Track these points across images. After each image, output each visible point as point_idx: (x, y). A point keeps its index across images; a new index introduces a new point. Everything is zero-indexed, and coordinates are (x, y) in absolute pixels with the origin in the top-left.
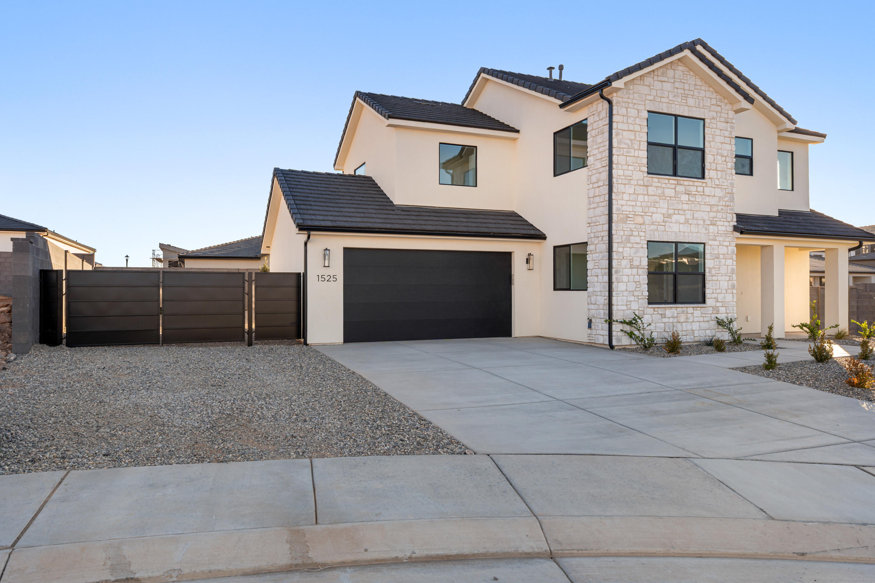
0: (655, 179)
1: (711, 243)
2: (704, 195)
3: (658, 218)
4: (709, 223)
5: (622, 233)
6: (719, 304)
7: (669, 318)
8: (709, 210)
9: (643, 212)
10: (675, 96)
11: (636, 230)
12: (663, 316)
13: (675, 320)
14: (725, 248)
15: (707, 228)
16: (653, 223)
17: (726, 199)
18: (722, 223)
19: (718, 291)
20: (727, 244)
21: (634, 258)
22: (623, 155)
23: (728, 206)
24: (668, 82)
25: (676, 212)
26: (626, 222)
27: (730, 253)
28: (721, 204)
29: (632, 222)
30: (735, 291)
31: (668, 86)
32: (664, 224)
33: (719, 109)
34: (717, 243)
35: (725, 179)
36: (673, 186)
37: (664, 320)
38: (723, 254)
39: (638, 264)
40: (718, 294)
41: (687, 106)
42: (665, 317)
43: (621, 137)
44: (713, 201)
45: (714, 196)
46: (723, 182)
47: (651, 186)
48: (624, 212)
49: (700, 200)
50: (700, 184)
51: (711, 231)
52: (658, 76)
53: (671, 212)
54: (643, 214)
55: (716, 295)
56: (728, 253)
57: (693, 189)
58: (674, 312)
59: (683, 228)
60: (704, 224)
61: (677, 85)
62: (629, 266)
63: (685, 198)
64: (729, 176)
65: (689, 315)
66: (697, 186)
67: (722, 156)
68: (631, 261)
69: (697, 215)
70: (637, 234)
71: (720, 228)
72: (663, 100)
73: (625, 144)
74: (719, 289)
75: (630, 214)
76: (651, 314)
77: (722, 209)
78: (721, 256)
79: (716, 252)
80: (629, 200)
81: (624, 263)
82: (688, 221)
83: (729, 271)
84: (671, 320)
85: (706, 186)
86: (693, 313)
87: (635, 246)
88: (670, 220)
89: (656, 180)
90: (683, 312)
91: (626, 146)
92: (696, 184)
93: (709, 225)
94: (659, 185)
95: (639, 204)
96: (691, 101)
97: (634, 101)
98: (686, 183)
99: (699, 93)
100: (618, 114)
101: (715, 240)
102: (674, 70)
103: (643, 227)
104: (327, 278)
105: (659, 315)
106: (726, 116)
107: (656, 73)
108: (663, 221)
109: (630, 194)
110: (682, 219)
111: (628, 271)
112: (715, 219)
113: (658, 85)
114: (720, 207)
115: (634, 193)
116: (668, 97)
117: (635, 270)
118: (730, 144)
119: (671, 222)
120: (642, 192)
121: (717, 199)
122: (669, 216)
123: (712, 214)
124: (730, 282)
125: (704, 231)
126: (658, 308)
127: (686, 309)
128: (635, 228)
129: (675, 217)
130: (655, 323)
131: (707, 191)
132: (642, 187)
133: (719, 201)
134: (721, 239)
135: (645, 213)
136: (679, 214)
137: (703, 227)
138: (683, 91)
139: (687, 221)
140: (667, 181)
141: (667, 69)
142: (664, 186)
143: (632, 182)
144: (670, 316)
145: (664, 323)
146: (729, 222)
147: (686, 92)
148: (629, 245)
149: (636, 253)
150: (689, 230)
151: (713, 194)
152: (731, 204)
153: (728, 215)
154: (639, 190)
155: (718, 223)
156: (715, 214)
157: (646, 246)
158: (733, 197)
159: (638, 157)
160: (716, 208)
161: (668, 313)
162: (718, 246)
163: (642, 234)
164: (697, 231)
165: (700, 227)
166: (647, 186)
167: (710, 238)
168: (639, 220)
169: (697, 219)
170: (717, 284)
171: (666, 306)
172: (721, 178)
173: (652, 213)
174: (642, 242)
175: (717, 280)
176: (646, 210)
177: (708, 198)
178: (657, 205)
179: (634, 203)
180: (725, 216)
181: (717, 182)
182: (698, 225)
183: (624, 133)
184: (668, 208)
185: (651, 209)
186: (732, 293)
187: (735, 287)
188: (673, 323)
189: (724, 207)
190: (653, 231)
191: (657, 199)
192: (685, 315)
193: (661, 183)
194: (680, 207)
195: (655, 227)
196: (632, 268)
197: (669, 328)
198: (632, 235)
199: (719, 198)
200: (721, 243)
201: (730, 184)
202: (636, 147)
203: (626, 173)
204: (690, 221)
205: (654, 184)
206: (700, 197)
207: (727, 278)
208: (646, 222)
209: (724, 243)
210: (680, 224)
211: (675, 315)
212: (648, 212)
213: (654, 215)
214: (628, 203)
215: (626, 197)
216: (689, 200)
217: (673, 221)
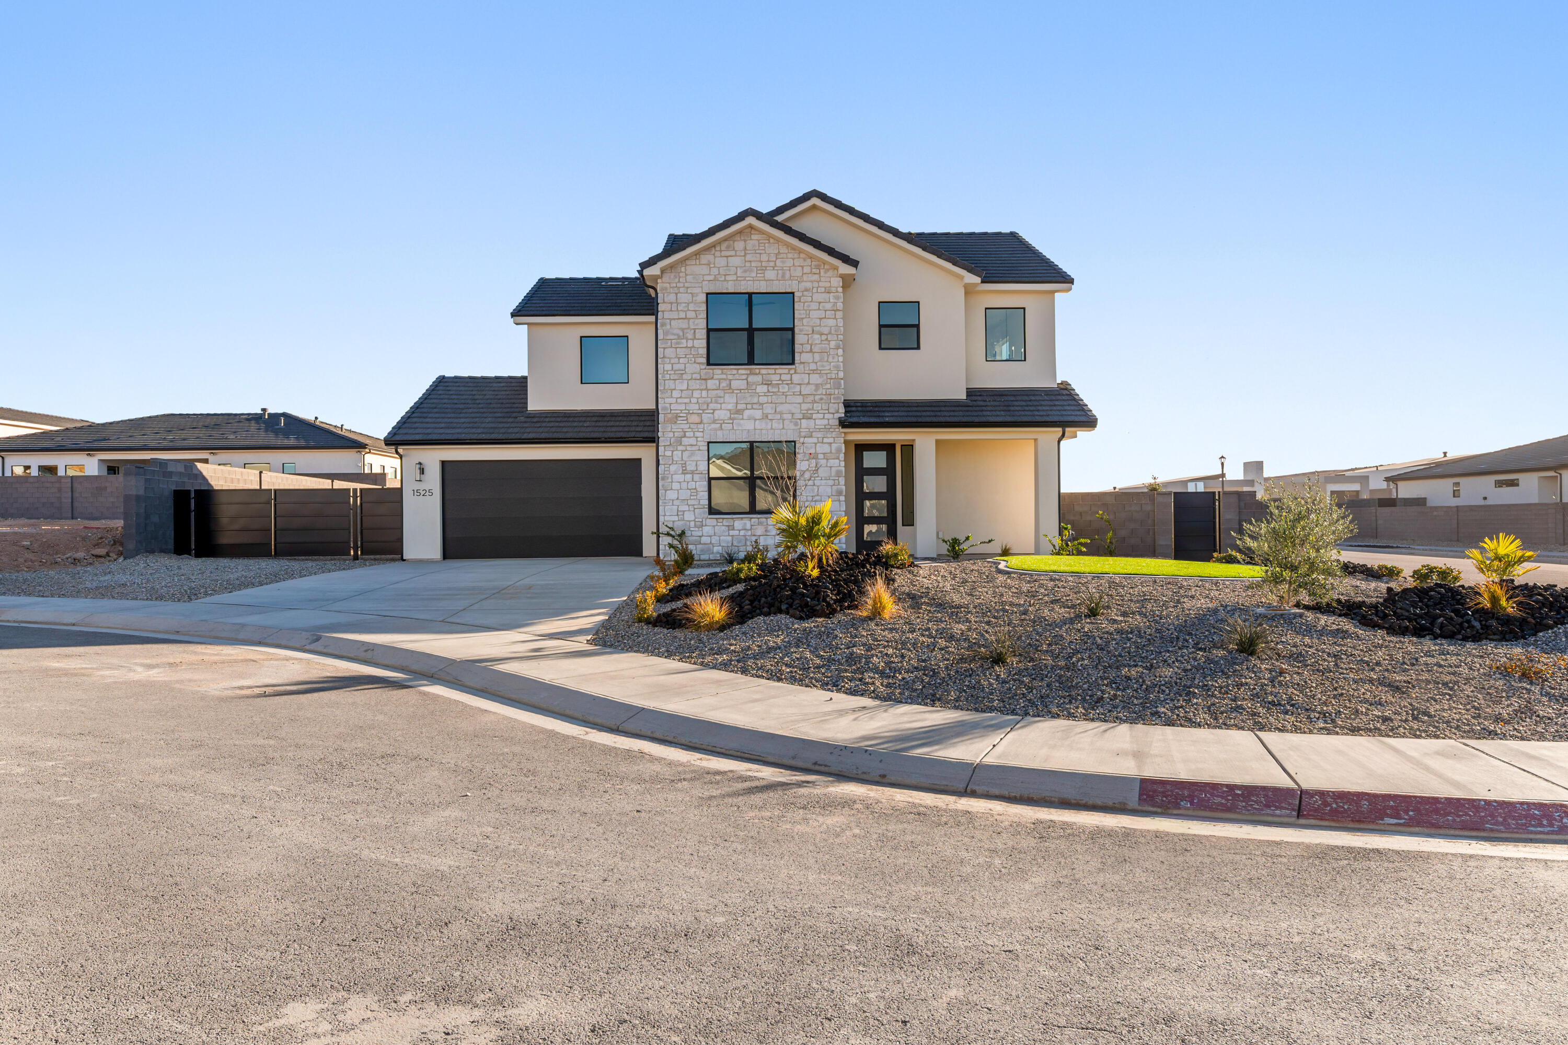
0: (718, 371)
1: (804, 440)
2: (792, 383)
3: (722, 414)
4: (800, 416)
5: (671, 435)
7: (740, 530)
8: (801, 401)
9: (699, 409)
10: (745, 271)
11: (690, 430)
12: (731, 528)
13: (749, 533)
14: (827, 446)
15: (797, 422)
16: (714, 422)
17: (828, 386)
18: (821, 416)
19: (815, 498)
20: (831, 440)
21: (687, 463)
22: (671, 347)
23: (830, 395)
24: (736, 256)
25: (749, 406)
26: (676, 422)
27: (833, 451)
28: (819, 392)
29: (685, 422)
30: (843, 498)
31: (736, 261)
32: (731, 421)
33: (816, 277)
34: (815, 440)
35: (827, 361)
36: (744, 377)
37: (732, 533)
38: (824, 454)
39: (693, 468)
41: (765, 280)
42: (733, 529)
43: (668, 327)
44: (806, 390)
45: (809, 383)
46: (823, 366)
47: (712, 378)
48: (672, 412)
49: (786, 390)
50: (786, 371)
51: (804, 426)
52: (721, 251)
53: (740, 407)
54: (701, 412)
56: (831, 452)
57: (775, 378)
58: (745, 524)
59: (758, 425)
60: (792, 418)
61: (749, 257)
62: (681, 472)
63: (762, 389)
64: (833, 358)
65: (770, 527)
66: (781, 374)
67: (822, 334)
68: (684, 465)
69: (781, 408)
70: (692, 435)
71: (818, 422)
72: (728, 278)
73: (672, 335)
74: (818, 495)
75: (681, 413)
76: (714, 526)
77: (821, 399)
78: (821, 456)
79: (813, 451)
80: (681, 397)
81: (673, 468)
82: (767, 417)
83: (833, 474)
84: (742, 533)
85: (795, 373)
87: (688, 448)
88: (741, 416)
89: (720, 372)
90: (760, 524)
91: (676, 337)
92: (780, 371)
93: (800, 419)
94: (724, 376)
95: (694, 400)
96: (770, 274)
97: (687, 285)
98: (763, 372)
99: (783, 262)
100: (664, 302)
101: (811, 436)
102: (745, 241)
103: (700, 426)
104: (423, 493)
105: (724, 527)
106: (828, 285)
107: (718, 248)
108: (730, 418)
109: (682, 391)
110: (758, 414)
111: (678, 477)
112: (809, 412)
113: (721, 262)
114: (817, 398)
115: (688, 389)
116: (736, 274)
117: (689, 477)
118: (835, 318)
119: (743, 419)
120: (698, 387)
121: (813, 387)
122: (739, 412)
123: (805, 406)
124: (835, 487)
125: (792, 426)
126: (723, 519)
127: (764, 520)
128: (690, 428)
129: (747, 413)
130: (719, 536)
131: (796, 378)
132: (698, 381)
133: (816, 390)
134: (820, 435)
135: (703, 410)
136: (752, 408)
137: (791, 422)
138: (759, 264)
139: (765, 416)
140: (735, 372)
141: (734, 241)
142: (730, 377)
143: (685, 376)
144: (740, 528)
145: (732, 536)
146: (833, 414)
147: (764, 264)
148: (680, 448)
149: (689, 456)
150: (769, 427)
151: (806, 381)
152: (836, 392)
153: (831, 405)
154: (695, 385)
155: (814, 416)
156: (810, 406)
157: (706, 448)
158: (840, 384)
159: (693, 347)
160: (811, 398)
161: (738, 524)
162: (816, 444)
163: (698, 434)
164: (782, 427)
165: (786, 422)
166: (705, 379)
167: (803, 434)
168: (695, 419)
169: (781, 413)
170: (813, 490)
171: (734, 516)
172: (820, 361)
173: (714, 410)
174: (699, 443)
175: (814, 485)
176: (705, 407)
177: (799, 386)
178: (721, 400)
179: (687, 401)
180: (825, 407)
181: (813, 366)
182: (784, 420)
183: (673, 322)
184: (737, 403)
185: (712, 406)
186: (839, 501)
187: (844, 493)
188: (745, 536)
189: (824, 397)
190: (716, 430)
191: (720, 393)
192: (763, 527)
193: (726, 374)
194: (755, 400)
195: (719, 425)
196: (685, 474)
197: (739, 542)
198: (685, 436)
199: (817, 385)
200: (820, 440)
201: (834, 367)
202: (690, 336)
203: (676, 367)
204: (770, 417)
205: (716, 377)
206: (787, 386)
207: (831, 482)
208: (705, 421)
209: (825, 440)
210: (755, 420)
211: (748, 527)
212: (707, 409)
213: (717, 412)
214: (679, 401)
215: (676, 394)
216: (768, 391)
217: (745, 417)
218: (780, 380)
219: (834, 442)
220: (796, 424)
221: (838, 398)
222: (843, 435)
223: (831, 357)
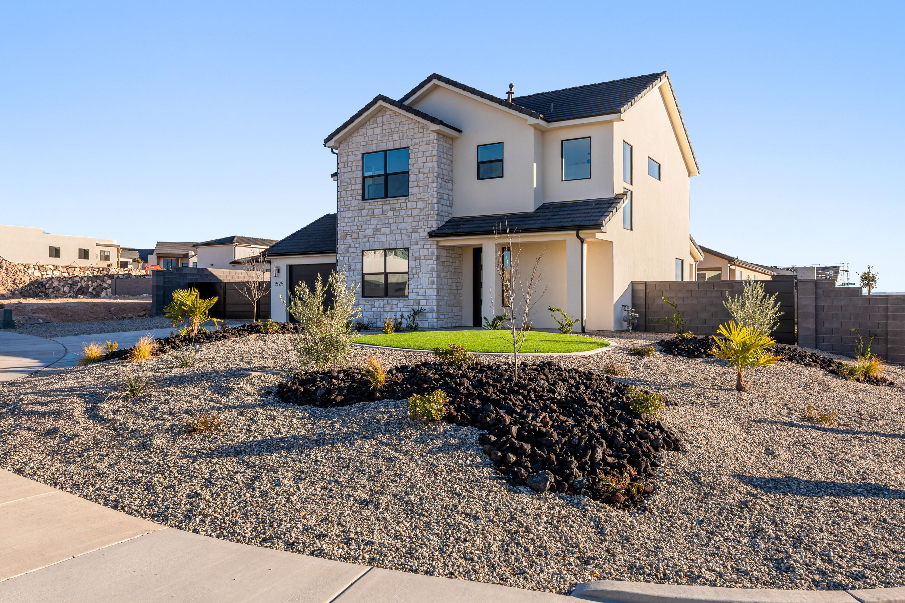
0: (367, 204)
1: (412, 247)
2: (407, 209)
3: (369, 232)
4: (411, 231)
5: (343, 246)
6: (419, 298)
7: (377, 308)
8: (412, 221)
9: (358, 229)
10: (382, 137)
11: (353, 243)
12: (373, 306)
13: (382, 310)
14: (426, 250)
15: (409, 235)
16: (365, 237)
17: (427, 209)
18: (423, 230)
19: (419, 287)
20: (428, 246)
21: (351, 264)
23: (428, 215)
24: (378, 127)
25: (383, 226)
26: (346, 238)
27: (430, 254)
28: (422, 214)
29: (351, 238)
30: (435, 287)
31: (378, 131)
32: (374, 236)
33: (421, 135)
34: (419, 247)
35: (427, 192)
36: (381, 206)
37: (374, 309)
38: (424, 256)
39: (354, 268)
40: (420, 289)
41: (394, 141)
42: (374, 307)
43: (343, 178)
44: (415, 213)
45: (416, 208)
46: (424, 195)
47: (364, 209)
48: (344, 232)
49: (403, 213)
50: (403, 201)
51: (413, 237)
52: (370, 125)
53: (379, 226)
54: (358, 231)
55: (417, 290)
56: (428, 255)
57: (397, 206)
58: (380, 304)
59: (389, 238)
60: (407, 233)
61: (384, 127)
63: (390, 214)
64: (431, 189)
65: (394, 306)
66: (401, 203)
67: (424, 174)
68: (349, 266)
69: (401, 226)
70: (354, 246)
71: (422, 234)
72: (374, 142)
73: (345, 182)
74: (421, 285)
75: (349, 232)
76: (365, 305)
77: (423, 218)
78: (423, 258)
79: (418, 254)
80: (349, 222)
81: (344, 267)
83: (429, 270)
84: (379, 309)
85: (409, 201)
86: (397, 304)
87: (352, 255)
88: (379, 233)
89: (368, 204)
90: (388, 303)
91: (346, 184)
92: (400, 201)
93: (411, 233)
94: (370, 207)
95: (355, 224)
96: (396, 137)
97: (353, 150)
98: (391, 202)
99: (403, 127)
100: (341, 162)
101: (417, 244)
102: (383, 116)
103: (358, 240)
105: (369, 306)
106: (428, 139)
107: (368, 124)
108: (374, 234)
109: (349, 218)
110: (387, 230)
112: (416, 228)
113: (370, 132)
114: (421, 217)
115: (352, 217)
116: (377, 139)
117: (352, 272)
118: (432, 162)
119: (380, 234)
121: (418, 210)
122: (378, 230)
123: (414, 224)
124: (430, 279)
125: (406, 238)
126: (369, 300)
127: (391, 301)
128: (353, 241)
129: (382, 230)
130: (367, 312)
131: (409, 205)
132: (357, 211)
133: (420, 212)
134: (422, 243)
135: (360, 230)
136: (385, 227)
137: (406, 235)
138: (390, 131)
139: (392, 232)
140: (376, 203)
141: (377, 118)
142: (374, 207)
143: (351, 209)
144: (377, 306)
145: (374, 312)
146: (429, 228)
147: (393, 130)
148: (348, 255)
149: (353, 260)
150: (394, 239)
151: (414, 207)
152: (432, 212)
153: (429, 222)
154: (356, 214)
155: (419, 230)
156: (416, 223)
157: (361, 254)
158: (434, 207)
159: (355, 189)
160: (417, 218)
161: (376, 304)
162: (420, 249)
163: (357, 246)
164: (400, 238)
165: (403, 235)
166: (361, 210)
167: (412, 243)
168: (355, 235)
169: (401, 230)
170: (418, 281)
171: (374, 299)
172: (423, 192)
173: (365, 229)
174: (357, 251)
175: (418, 278)
176: (360, 228)
177: (410, 211)
178: (369, 223)
179: (351, 224)
180: (425, 224)
181: (419, 196)
182: (402, 234)
183: (346, 175)
184: (377, 224)
185: (364, 227)
186: (433, 288)
187: (436, 283)
188: (380, 312)
189: (425, 217)
190: (365, 242)
191: (368, 218)
192: (390, 306)
193: (372, 206)
194: (387, 222)
195: (367, 239)
196: (350, 271)
197: (377, 316)
198: (350, 247)
199: (421, 209)
200: (422, 246)
201: (431, 195)
202: (353, 182)
203: (347, 203)
204: (394, 232)
205: (366, 207)
206: (404, 211)
207: (428, 276)
208: (360, 237)
209: (425, 247)
210: (387, 235)
211: (382, 306)
212: (362, 229)
213: (367, 230)
214: (348, 224)
215: (346, 220)
216: (394, 215)
217: (381, 233)
218: (400, 207)
219: (430, 248)
220: (409, 236)
221: (433, 217)
222: (435, 243)
223: (429, 189)
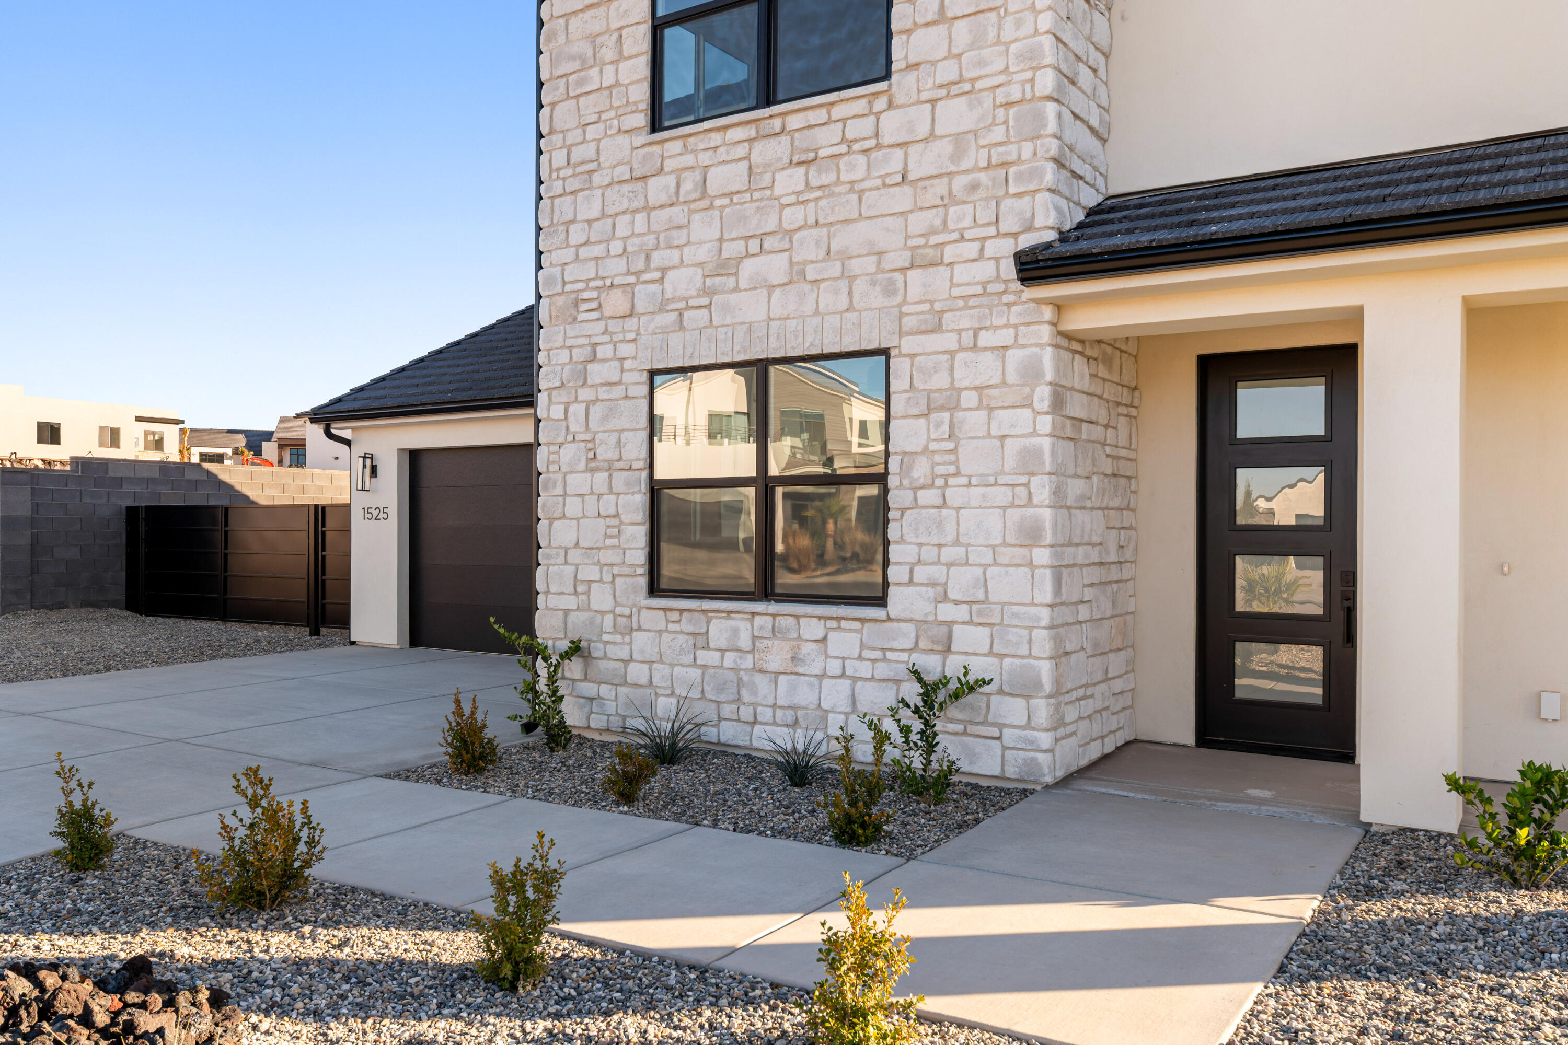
1: (908, 344)
2: (879, 146)
3: (683, 281)
4: (903, 259)
5: (564, 356)
6: (947, 612)
7: (723, 651)
8: (907, 206)
9: (628, 273)
11: (606, 338)
12: (701, 641)
13: (748, 662)
14: (989, 358)
15: (892, 282)
16: (663, 307)
17: (998, 134)
18: (971, 250)
19: (948, 554)
20: (1005, 337)
21: (598, 437)
22: (568, 97)
23: (1005, 165)
25: (754, 245)
26: (575, 319)
27: (1012, 378)
28: (966, 164)
29: (595, 315)
30: (1042, 556)
32: (705, 301)
34: (948, 341)
35: (998, 42)
36: (741, 151)
37: (704, 657)
38: (979, 389)
39: (612, 454)
40: (950, 565)
42: (706, 647)
43: (562, 39)
44: (926, 161)
45: (932, 136)
46: (981, 63)
47: (661, 170)
48: (568, 288)
49: (860, 173)
50: (860, 106)
51: (914, 292)
53: (732, 249)
54: (632, 279)
55: (938, 572)
56: (1004, 383)
57: (827, 139)
58: (735, 631)
59: (781, 303)
60: (880, 270)
62: (582, 465)
63: (789, 181)
64: (1019, 24)
65: (808, 648)
66: (844, 120)
68: (592, 445)
69: (842, 240)
70: (610, 354)
71: (962, 273)
73: (572, 58)
74: (957, 543)
75: (587, 289)
76: (660, 632)
77: (974, 187)
78: (969, 399)
79: (940, 381)
80: (587, 243)
81: (568, 453)
82: (803, 273)
83: (1010, 464)
84: (730, 659)
85: (890, 105)
86: (824, 640)
87: (603, 393)
88: (731, 282)
89: (677, 147)
90: (776, 632)
91: (576, 65)
92: (839, 112)
93: (903, 270)
94: (689, 160)
95: (616, 247)
98: (794, 122)
101: (938, 328)
103: (632, 323)
104: (375, 513)
105: (682, 638)
108: (705, 291)
109: (590, 222)
111: (579, 482)
112: (934, 240)
114: (959, 183)
115: (603, 215)
117: (602, 477)
119: (736, 289)
120: (625, 205)
121: (945, 147)
122: (727, 267)
123: (919, 222)
124: (1014, 515)
125: (877, 299)
126: (681, 611)
127: (791, 620)
128: (605, 332)
129: (748, 268)
130: (672, 666)
132: (626, 188)
133: (956, 157)
134: (966, 321)
135: (637, 274)
136: (762, 251)
137: (873, 283)
139: (797, 273)
140: (716, 139)
142: (705, 158)
143: (597, 179)
144: (723, 644)
145: (704, 667)
146: (1015, 235)
148: (585, 394)
149: (605, 418)
150: (809, 308)
151: (923, 130)
152: (1027, 149)
153: (1007, 203)
154: (619, 199)
155: (950, 253)
156: (932, 218)
157: (645, 389)
158: (1039, 118)
159: (617, 84)
160: (940, 187)
161: (719, 630)
162: (952, 353)
163: (625, 350)
164: (843, 303)
165: (860, 286)
166: (644, 178)
167: (910, 323)
168: (616, 302)
169: (845, 257)
170: (940, 525)
171: (707, 605)
172: (972, 46)
173: (664, 270)
174: (628, 377)
175: (944, 505)
176: (640, 264)
177: (899, 153)
178: (680, 237)
179: (598, 250)
180: (987, 215)
181: (947, 72)
182: (852, 279)
183: (574, 23)
184: (721, 240)
185: (657, 258)
186: (1030, 565)
187: (1048, 538)
188: (736, 670)
189: (983, 177)
190: (665, 331)
191: (677, 214)
192: (786, 646)
193: (694, 152)
194: (771, 225)
195: (673, 316)
196: (593, 471)
197: (720, 689)
198: (594, 358)
199: (959, 139)
200: (967, 338)
201: (1020, 57)
202: (608, 54)
203: (578, 154)
204: (811, 275)
205: (669, 165)
206: (862, 159)
207: (1001, 495)
208: (639, 308)
209: (985, 339)
210: (772, 288)
211: (744, 641)
212: (647, 269)
213: (671, 274)
214: (584, 252)
215: (577, 234)
216: (808, 187)
217: (743, 285)
218: (843, 140)
219: (1016, 345)
220: (889, 290)
221: (1035, 173)
222: (1048, 313)
223: (1009, 22)
